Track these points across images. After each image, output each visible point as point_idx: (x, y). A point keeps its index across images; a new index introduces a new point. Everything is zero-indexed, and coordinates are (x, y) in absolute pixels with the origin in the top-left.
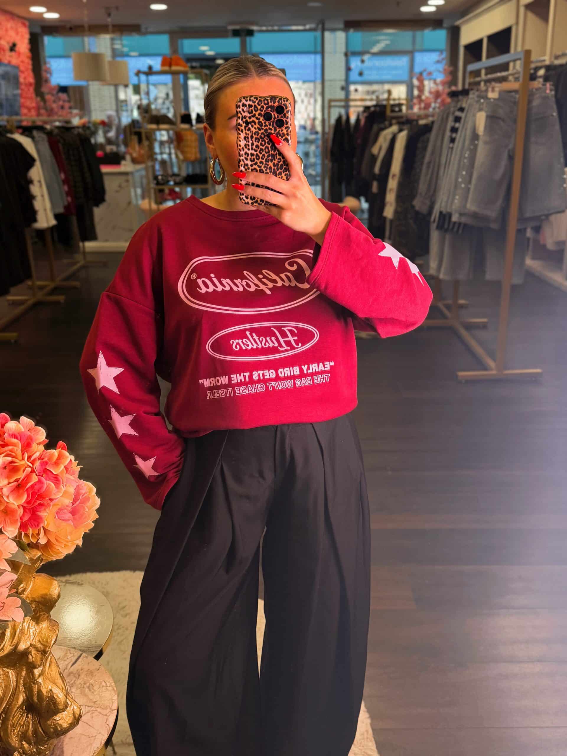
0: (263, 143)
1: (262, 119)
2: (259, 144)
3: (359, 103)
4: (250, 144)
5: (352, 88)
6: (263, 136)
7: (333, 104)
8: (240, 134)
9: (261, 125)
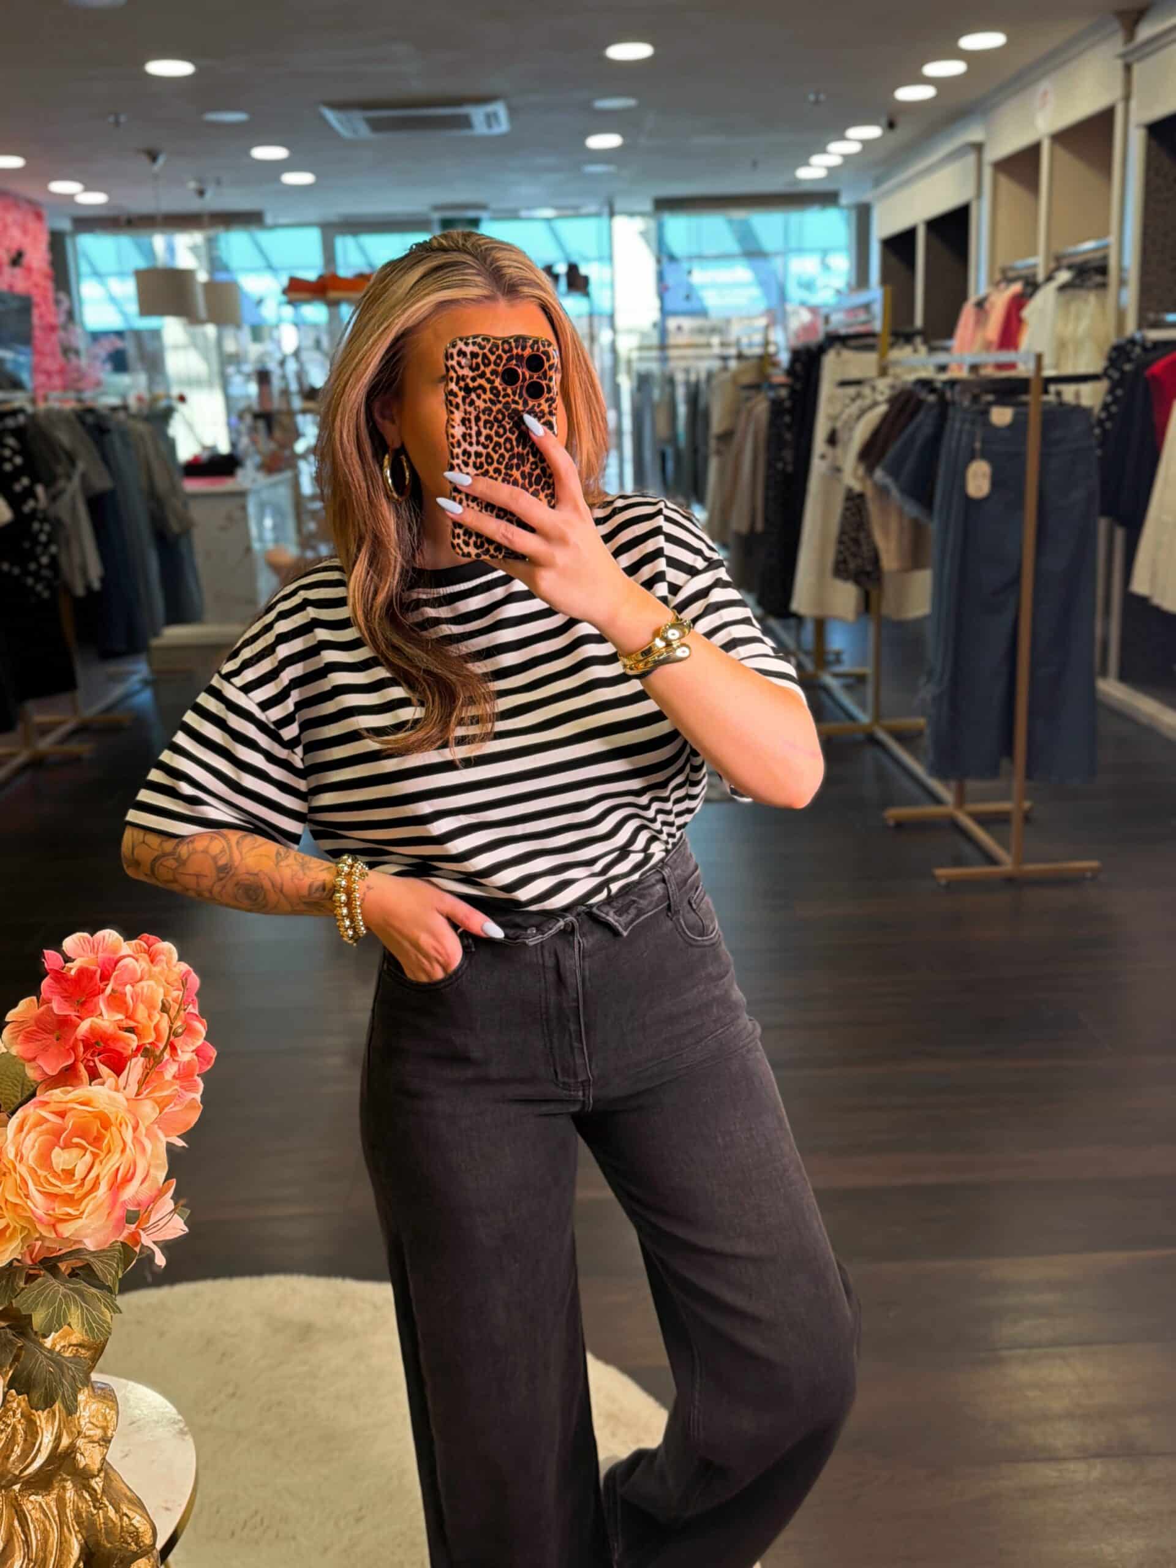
0: (501, 431)
1: (498, 382)
2: (492, 433)
4: (473, 433)
5: (672, 323)
9: (497, 395)
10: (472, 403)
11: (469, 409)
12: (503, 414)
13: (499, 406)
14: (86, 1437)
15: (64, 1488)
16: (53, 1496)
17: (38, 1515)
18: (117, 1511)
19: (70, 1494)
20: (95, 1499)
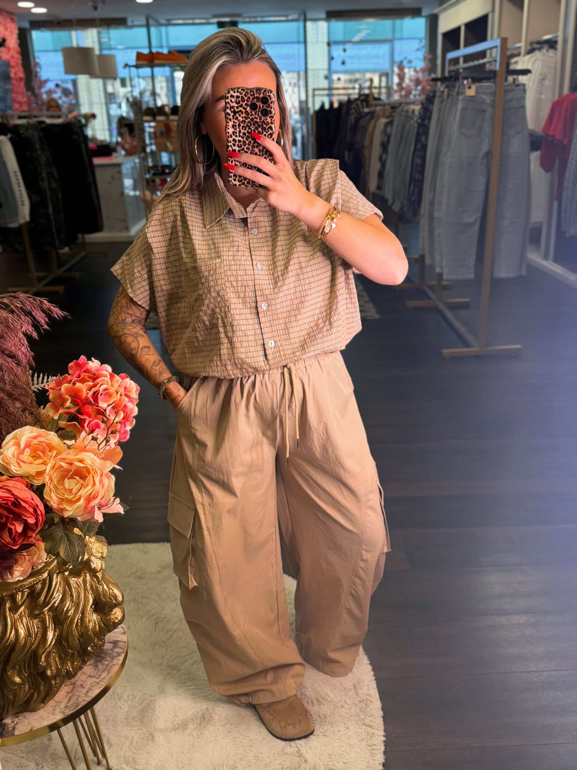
0: (250, 131)
1: (248, 109)
2: (246, 132)
3: (342, 92)
4: (237, 131)
5: (335, 77)
6: (249, 124)
7: (317, 92)
8: (228, 122)
9: (248, 114)
10: (237, 118)
11: (235, 121)
12: (251, 123)
13: (249, 120)
14: (94, 556)
15: (86, 576)
16: (81, 580)
17: (76, 586)
18: (108, 586)
19: (88, 578)
20: (99, 581)
